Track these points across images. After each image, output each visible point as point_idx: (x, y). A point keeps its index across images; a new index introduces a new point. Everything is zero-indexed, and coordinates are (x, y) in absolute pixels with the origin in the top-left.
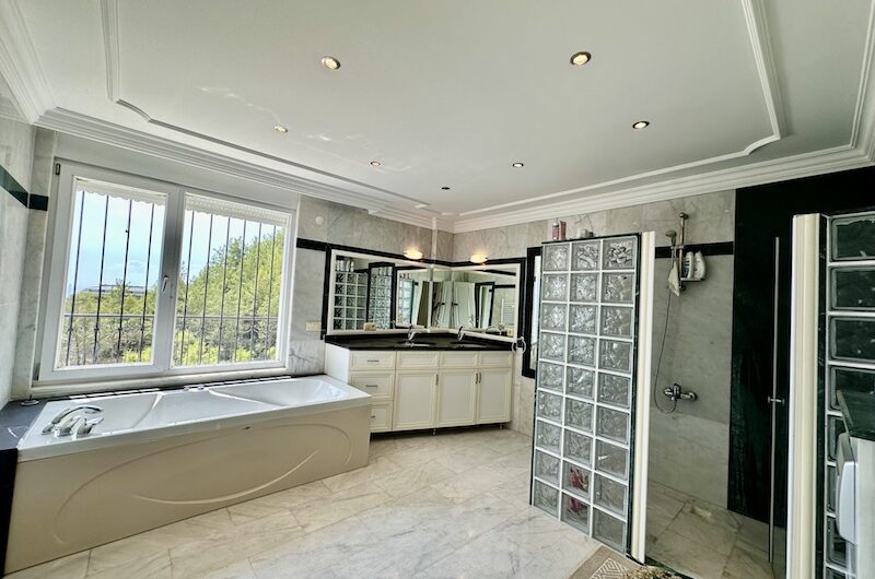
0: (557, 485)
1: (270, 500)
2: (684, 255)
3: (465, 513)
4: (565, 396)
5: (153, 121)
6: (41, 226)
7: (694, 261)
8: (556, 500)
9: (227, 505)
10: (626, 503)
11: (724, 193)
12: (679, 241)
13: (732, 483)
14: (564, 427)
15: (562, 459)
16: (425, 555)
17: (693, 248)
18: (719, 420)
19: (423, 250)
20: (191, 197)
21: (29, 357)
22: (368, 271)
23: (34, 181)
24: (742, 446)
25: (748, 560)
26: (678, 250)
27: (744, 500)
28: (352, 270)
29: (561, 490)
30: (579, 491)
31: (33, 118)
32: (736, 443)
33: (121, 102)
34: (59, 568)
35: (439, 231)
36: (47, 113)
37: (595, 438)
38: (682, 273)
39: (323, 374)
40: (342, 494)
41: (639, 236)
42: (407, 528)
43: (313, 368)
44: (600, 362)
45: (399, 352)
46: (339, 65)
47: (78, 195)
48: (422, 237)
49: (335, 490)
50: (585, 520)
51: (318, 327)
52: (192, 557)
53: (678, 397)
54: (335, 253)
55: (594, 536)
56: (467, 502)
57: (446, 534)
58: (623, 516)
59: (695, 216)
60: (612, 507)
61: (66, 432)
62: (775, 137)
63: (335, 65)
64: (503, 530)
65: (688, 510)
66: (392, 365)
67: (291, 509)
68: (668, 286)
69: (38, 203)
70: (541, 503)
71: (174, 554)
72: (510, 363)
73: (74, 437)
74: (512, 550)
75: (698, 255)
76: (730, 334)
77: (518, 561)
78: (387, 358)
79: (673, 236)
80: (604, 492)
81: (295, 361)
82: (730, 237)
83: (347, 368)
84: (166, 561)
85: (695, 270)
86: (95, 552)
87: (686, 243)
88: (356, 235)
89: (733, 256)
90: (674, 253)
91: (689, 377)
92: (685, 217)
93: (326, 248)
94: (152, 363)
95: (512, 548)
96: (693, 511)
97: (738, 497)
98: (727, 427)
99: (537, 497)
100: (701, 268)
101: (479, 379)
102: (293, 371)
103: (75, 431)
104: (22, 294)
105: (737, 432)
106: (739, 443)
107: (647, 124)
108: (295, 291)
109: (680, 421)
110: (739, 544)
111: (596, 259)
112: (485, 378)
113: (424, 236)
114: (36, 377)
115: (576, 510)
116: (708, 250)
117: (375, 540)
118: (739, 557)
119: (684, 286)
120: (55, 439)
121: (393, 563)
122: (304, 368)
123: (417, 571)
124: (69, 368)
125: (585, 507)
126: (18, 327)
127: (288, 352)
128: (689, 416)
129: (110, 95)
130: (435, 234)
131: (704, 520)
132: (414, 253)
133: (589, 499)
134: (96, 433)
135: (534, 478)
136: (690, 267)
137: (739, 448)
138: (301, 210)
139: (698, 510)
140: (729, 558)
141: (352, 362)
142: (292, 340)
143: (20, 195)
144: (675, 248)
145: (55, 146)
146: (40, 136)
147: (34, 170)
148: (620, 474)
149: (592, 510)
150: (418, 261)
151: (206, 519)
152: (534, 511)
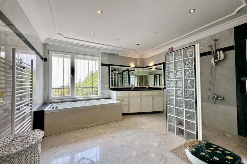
0: (174, 125)
1: (98, 127)
2: (216, 53)
3: (147, 132)
4: (175, 98)
5: (65, 37)
6: (46, 65)
7: (220, 54)
8: (174, 129)
9: (87, 127)
10: (195, 128)
11: (230, 30)
12: (214, 48)
13: (239, 126)
14: (175, 107)
15: (175, 117)
16: (134, 140)
17: (219, 50)
18: (233, 105)
19: (135, 64)
20: (76, 56)
21: (46, 94)
22: (122, 73)
23: (44, 55)
24: (242, 113)
25: (243, 148)
26: (214, 52)
27: (244, 131)
28: (118, 73)
29: (175, 126)
30: (181, 126)
31: (43, 41)
32: (239, 113)
33: (58, 34)
34: (54, 137)
35: (139, 59)
36: (45, 39)
37: (184, 109)
38: (216, 58)
39: (110, 98)
40: (115, 126)
41: (194, 46)
42: (131, 134)
43: (107, 97)
44: (184, 86)
45: (129, 91)
46: (101, 12)
47: (53, 58)
48: (134, 61)
49: (113, 125)
50: (183, 134)
51: (108, 86)
52: (79, 136)
53: (217, 99)
54: (111, 66)
55: (186, 139)
56: (148, 129)
57: (141, 136)
58: (195, 132)
59: (219, 39)
60: (191, 130)
61: (53, 108)
62: (245, 5)
63: (100, 12)
64: (158, 136)
65: (222, 134)
66: (127, 95)
67: (102, 129)
68: (211, 64)
69: (45, 60)
70: (170, 130)
71: (75, 136)
72: (162, 94)
73: (54, 109)
74: (159, 140)
75: (221, 52)
76: (235, 77)
77: (161, 143)
78: (126, 93)
79: (211, 46)
80: (189, 126)
81: (103, 95)
82: (233, 44)
83: (115, 96)
84: (74, 137)
85: (220, 57)
86: (60, 134)
87: (216, 49)
88: (116, 61)
89: (234, 50)
90: (212, 53)
91: (220, 92)
92: (216, 40)
93: (108, 65)
94: (70, 95)
95: (160, 140)
96: (224, 135)
97: (242, 131)
98: (236, 108)
99: (169, 129)
100: (222, 56)
101: (153, 98)
102: (102, 98)
103: (54, 108)
104: (44, 80)
105: (240, 109)
106: (241, 113)
107: (194, 10)
108: (101, 77)
109: (219, 107)
110: (241, 144)
111: (181, 56)
112: (155, 98)
113: (135, 60)
114: (48, 99)
115: (181, 132)
116: (225, 50)
117: (122, 136)
118: (239, 147)
119: (216, 63)
120: (51, 109)
121: (126, 141)
122: (105, 97)
123: (132, 143)
124: (54, 96)
125: (183, 131)
126: (44, 87)
127: (101, 93)
128: (222, 105)
129: (56, 32)
130: (138, 60)
131: (228, 137)
132: (132, 65)
133: (184, 128)
134: (58, 108)
135: (167, 123)
136: (218, 56)
137: (241, 114)
138: (101, 56)
139: (226, 135)
140: (235, 147)
141: (117, 94)
142: (102, 89)
143: (42, 58)
144: (213, 51)
145: (48, 47)
146: (45, 45)
147: (44, 53)
148: (193, 120)
149: (185, 131)
150: (134, 67)
151: (83, 130)
152: (168, 132)
